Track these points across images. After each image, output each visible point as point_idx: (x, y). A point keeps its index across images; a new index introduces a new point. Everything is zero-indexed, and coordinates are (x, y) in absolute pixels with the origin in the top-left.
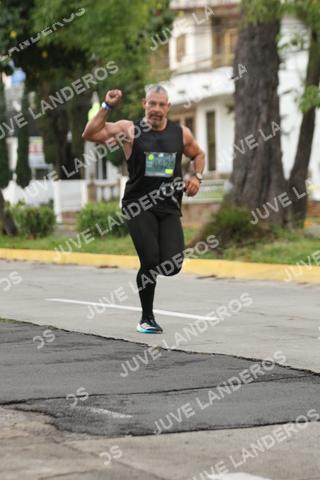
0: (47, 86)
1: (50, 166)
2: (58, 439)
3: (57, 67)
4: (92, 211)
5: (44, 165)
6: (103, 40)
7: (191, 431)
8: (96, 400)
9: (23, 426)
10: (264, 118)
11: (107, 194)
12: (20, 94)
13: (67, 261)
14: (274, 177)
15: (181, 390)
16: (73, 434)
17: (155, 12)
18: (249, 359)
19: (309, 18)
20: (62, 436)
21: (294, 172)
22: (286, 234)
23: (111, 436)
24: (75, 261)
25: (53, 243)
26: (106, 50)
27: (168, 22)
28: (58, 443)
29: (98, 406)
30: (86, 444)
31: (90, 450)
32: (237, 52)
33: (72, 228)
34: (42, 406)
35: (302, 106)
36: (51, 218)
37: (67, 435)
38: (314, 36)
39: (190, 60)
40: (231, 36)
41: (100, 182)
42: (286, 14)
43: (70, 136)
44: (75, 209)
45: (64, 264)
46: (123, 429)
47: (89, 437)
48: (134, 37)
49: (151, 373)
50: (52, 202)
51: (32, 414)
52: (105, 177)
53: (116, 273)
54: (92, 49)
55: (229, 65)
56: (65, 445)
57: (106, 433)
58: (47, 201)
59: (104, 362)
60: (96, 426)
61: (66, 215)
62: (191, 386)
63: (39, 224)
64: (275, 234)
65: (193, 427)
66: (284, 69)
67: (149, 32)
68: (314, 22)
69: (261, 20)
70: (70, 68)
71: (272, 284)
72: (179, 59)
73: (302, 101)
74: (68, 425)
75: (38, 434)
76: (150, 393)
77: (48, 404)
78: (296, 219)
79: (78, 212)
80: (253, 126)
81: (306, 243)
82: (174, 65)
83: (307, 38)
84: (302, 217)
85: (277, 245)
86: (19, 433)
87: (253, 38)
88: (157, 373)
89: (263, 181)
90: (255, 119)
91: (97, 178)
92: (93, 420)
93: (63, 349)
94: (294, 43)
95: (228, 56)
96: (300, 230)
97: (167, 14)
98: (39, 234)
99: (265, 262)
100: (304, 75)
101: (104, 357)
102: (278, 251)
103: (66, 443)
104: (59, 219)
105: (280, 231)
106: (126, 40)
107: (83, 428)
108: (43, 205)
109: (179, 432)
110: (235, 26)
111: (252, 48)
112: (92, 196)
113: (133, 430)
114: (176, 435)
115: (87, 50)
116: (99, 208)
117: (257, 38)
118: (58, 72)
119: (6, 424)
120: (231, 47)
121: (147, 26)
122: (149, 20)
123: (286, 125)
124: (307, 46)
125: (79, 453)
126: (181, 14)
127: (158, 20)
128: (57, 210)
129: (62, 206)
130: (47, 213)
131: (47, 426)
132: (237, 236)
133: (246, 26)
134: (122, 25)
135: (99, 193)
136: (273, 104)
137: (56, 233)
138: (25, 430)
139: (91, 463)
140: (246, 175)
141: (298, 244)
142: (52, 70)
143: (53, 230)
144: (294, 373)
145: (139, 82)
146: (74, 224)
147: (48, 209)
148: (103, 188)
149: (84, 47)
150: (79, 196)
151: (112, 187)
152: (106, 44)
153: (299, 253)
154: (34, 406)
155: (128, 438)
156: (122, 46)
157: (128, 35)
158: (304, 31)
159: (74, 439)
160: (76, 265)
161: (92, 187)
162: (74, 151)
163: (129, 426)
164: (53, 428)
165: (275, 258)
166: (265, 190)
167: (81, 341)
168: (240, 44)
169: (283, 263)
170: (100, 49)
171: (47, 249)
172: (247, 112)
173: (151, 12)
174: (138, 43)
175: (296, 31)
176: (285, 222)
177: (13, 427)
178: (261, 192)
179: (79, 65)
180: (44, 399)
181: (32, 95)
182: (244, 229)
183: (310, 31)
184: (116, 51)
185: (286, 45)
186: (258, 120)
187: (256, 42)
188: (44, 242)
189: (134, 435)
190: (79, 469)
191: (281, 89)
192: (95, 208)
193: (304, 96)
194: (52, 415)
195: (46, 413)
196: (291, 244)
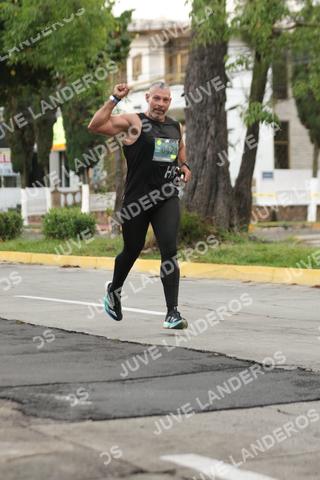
0: (15, 102)
1: (19, 174)
2: (25, 424)
3: (25, 84)
4: (56, 216)
5: (12, 174)
6: (66, 59)
7: (146, 416)
8: (58, 387)
10: (212, 131)
11: (70, 200)
13: (34, 261)
14: (222, 185)
15: (136, 379)
16: (39, 420)
17: (113, 34)
18: (198, 351)
19: (253, 41)
20: (28, 421)
21: (239, 180)
22: (232, 237)
23: (73, 421)
24: (40, 261)
25: (20, 244)
26: (69, 69)
27: (126, 44)
28: (24, 427)
29: (61, 393)
30: (50, 428)
31: (53, 434)
32: (188, 72)
33: (37, 231)
34: (10, 393)
35: (247, 120)
36: (19, 222)
37: (33, 420)
38: (258, 57)
39: (145, 78)
40: (182, 56)
41: (63, 189)
42: (232, 36)
43: (36, 146)
44: (41, 213)
45: (29, 264)
46: (84, 415)
47: (52, 422)
48: (95, 57)
49: (109, 363)
50: (19, 206)
51: (1, 401)
52: (68, 185)
53: (77, 272)
54: (56, 68)
55: (181, 84)
56: (31, 430)
57: (68, 417)
58: (15, 206)
59: (66, 353)
60: (59, 412)
61: (32, 219)
62: (146, 375)
63: (7, 227)
64: (222, 237)
65: (147, 412)
66: (231, 87)
67: (108, 52)
68: (258, 44)
69: (210, 43)
70: (37, 85)
71: (218, 282)
72: (135, 77)
73: (246, 116)
74: (34, 411)
75: (6, 418)
76: (109, 381)
77: (15, 391)
78: (241, 224)
79: (43, 216)
80: (203, 138)
81: (250, 245)
82: (131, 82)
83: (251, 59)
84: (247, 222)
85: (224, 246)
87: (203, 59)
88: (114, 364)
89: (211, 189)
90: (204, 133)
91: (61, 185)
92: (56, 406)
94: (240, 63)
95: (180, 75)
96: (245, 234)
97: (124, 37)
98: (7, 237)
99: (213, 262)
100: (249, 93)
101: (66, 349)
102: (224, 252)
103: (33, 427)
104: (26, 223)
105: (227, 235)
106: (87, 61)
107: (48, 413)
108: (11, 210)
109: (135, 417)
110: (185, 48)
111: (202, 67)
112: (56, 202)
113: (94, 416)
114: (133, 420)
115: (53, 68)
116: (62, 213)
117: (206, 58)
118: (25, 89)
120: (182, 67)
121: (107, 47)
122: (108, 42)
123: (232, 138)
124: (251, 66)
125: (44, 437)
126: (137, 36)
127: (117, 41)
128: (24, 214)
129: (28, 211)
130: (15, 217)
131: (15, 412)
132: (187, 239)
133: (196, 47)
134: (83, 46)
135: (62, 198)
136: (221, 119)
137: (23, 236)
139: (55, 446)
140: (196, 183)
141: (242, 246)
142: (20, 87)
143: (20, 233)
144: (239, 363)
145: (99, 98)
146: (39, 228)
147: (15, 213)
148: (66, 194)
149: (48, 67)
150: (45, 201)
151: (74, 194)
152: (68, 64)
153: (243, 254)
154: (4, 393)
155: (88, 423)
156: (84, 65)
157: (89, 55)
158: (249, 53)
159: (38, 424)
160: (41, 264)
161: (55, 193)
162: (39, 160)
163: (90, 412)
164: (20, 414)
165: (222, 259)
166: (213, 196)
168: (191, 64)
169: (229, 264)
170: (63, 69)
171: (15, 251)
172: (197, 125)
173: (110, 35)
174: (98, 63)
175: (241, 52)
176: (231, 226)
178: (209, 199)
179: (44, 83)
180: (11, 387)
182: (194, 232)
183: (254, 53)
184: (78, 70)
185: (233, 65)
186: (207, 133)
187: (205, 62)
188: (12, 244)
189: (94, 420)
190: (45, 451)
191: (228, 105)
192: (59, 213)
193: (249, 111)
194: (19, 402)
195: (13, 400)
196: (236, 246)
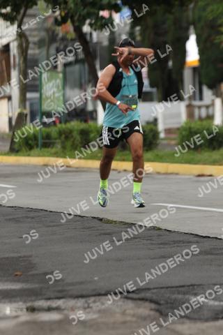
0: (150, 21)
1: (154, 90)
4: (190, 128)
8: (193, 289)
9: (132, 312)
11: (204, 112)
12: (128, 28)
13: (170, 171)
23: (207, 320)
24: (176, 171)
25: (157, 155)
29: (195, 294)
30: (186, 327)
31: (188, 332)
33: (173, 142)
34: (148, 295)
36: (155, 134)
41: (197, 103)
43: (170, 63)
44: (176, 126)
45: (166, 174)
46: (218, 314)
50: (156, 120)
51: (140, 302)
52: (201, 99)
57: (202, 317)
58: (151, 119)
61: (168, 131)
70: (170, 5)
77: (153, 293)
79: (178, 129)
86: (129, 318)
91: (195, 99)
93: (166, 246)
98: (145, 148)
104: (162, 135)
108: (148, 123)
112: (190, 115)
116: (196, 125)
118: (160, 9)
119: (118, 310)
128: (161, 127)
129: (165, 124)
130: (152, 130)
131: (152, 313)
135: (196, 112)
137: (159, 147)
138: (134, 315)
143: (157, 145)
147: (152, 126)
148: (200, 107)
150: (179, 115)
151: (207, 107)
154: (142, 295)
159: (174, 324)
160: (177, 174)
161: (189, 107)
162: (174, 76)
167: (181, 239)
171: (153, 161)
177: (124, 313)
179: (177, 3)
180: (149, 289)
181: (138, 28)
192: (193, 125)
194: (156, 303)
195: (151, 301)
